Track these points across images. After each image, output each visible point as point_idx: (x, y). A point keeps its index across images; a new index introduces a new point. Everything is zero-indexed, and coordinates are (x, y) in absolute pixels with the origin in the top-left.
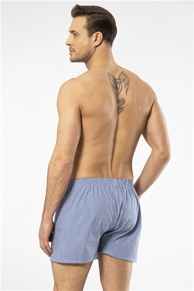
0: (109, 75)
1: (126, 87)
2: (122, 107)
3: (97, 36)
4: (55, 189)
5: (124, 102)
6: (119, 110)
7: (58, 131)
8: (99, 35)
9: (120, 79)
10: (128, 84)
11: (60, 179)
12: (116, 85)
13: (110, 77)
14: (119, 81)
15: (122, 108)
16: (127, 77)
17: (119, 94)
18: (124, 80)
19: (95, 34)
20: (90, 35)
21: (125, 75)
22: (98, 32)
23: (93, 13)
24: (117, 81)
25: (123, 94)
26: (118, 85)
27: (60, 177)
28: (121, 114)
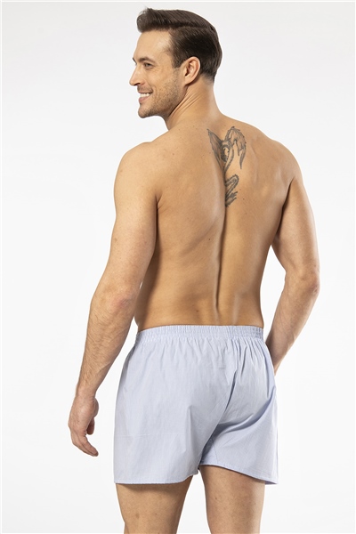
0: (210, 133)
1: (241, 152)
2: (233, 192)
3: (189, 66)
4: (101, 345)
5: (236, 182)
6: (227, 198)
7: (114, 240)
8: (194, 64)
9: (229, 139)
10: (243, 147)
11: (112, 327)
12: (223, 152)
13: (211, 138)
14: (226, 143)
15: (234, 195)
16: (241, 134)
17: (228, 168)
18: (236, 140)
19: (186, 63)
20: (177, 64)
21: (238, 131)
22: (192, 58)
23: (182, 24)
24: (224, 144)
25: (234, 168)
26: (227, 150)
27: (110, 323)
28: (232, 206)
